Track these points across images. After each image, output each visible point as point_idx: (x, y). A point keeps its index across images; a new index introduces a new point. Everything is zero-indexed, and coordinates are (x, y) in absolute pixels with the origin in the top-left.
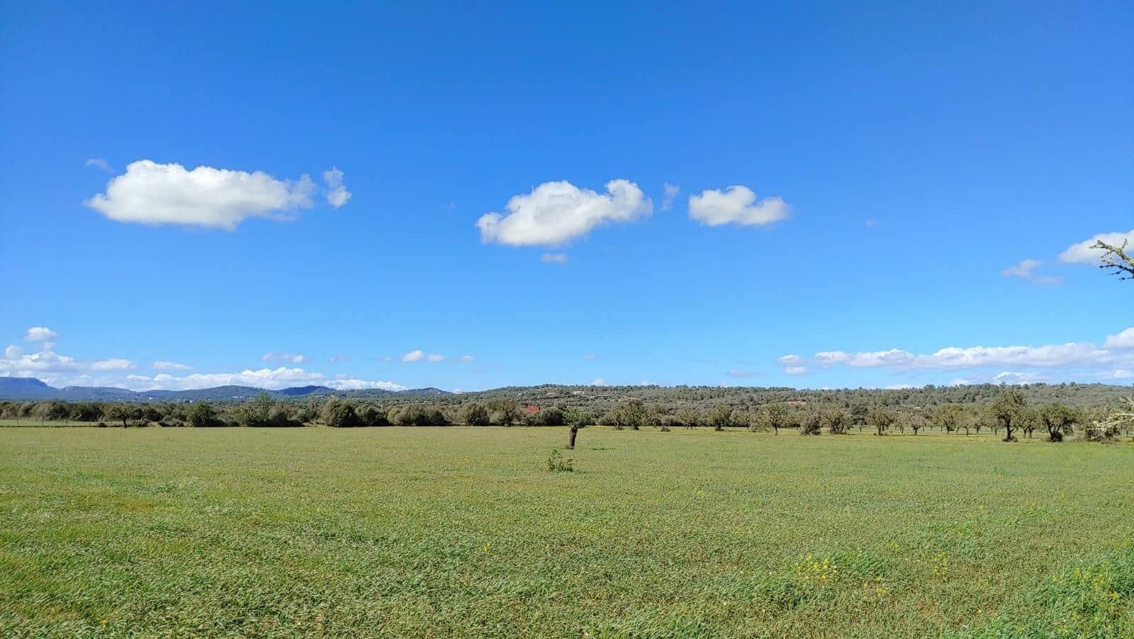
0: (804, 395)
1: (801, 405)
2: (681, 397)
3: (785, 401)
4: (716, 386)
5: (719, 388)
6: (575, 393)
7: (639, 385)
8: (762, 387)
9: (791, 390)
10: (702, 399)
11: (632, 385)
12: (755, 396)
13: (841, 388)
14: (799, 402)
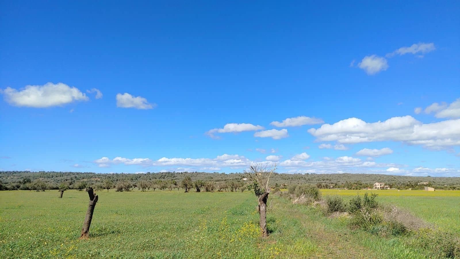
0: (99, 175)
2: (42, 176)
3: (90, 178)
4: (59, 171)
5: (61, 172)
7: (19, 171)
9: (93, 173)
10: (52, 177)
11: (15, 171)
13: (115, 173)
14: (97, 179)
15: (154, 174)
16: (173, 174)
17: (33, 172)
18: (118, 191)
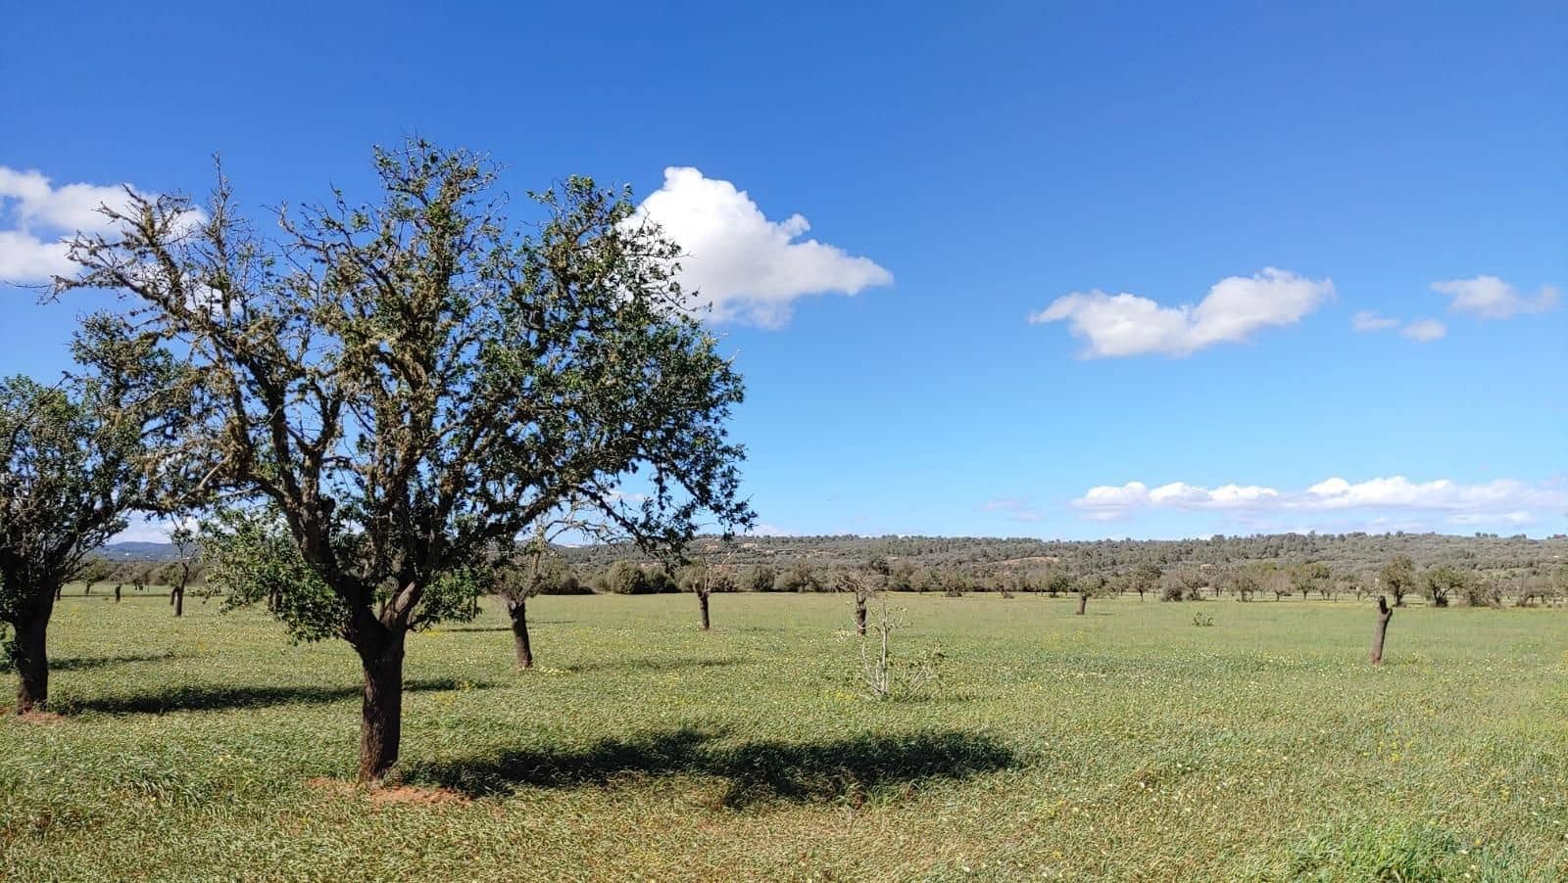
0: (1055, 548)
1: (1052, 562)
2: (891, 550)
3: (1029, 556)
4: (936, 535)
5: (940, 539)
6: (746, 546)
7: (831, 535)
8: (1000, 537)
9: (1036, 541)
10: (919, 554)
11: (822, 535)
12: (989, 550)
13: (1104, 539)
14: (1048, 558)
15: (1237, 541)
16: (1308, 541)
17: (867, 538)
18: (1168, 599)
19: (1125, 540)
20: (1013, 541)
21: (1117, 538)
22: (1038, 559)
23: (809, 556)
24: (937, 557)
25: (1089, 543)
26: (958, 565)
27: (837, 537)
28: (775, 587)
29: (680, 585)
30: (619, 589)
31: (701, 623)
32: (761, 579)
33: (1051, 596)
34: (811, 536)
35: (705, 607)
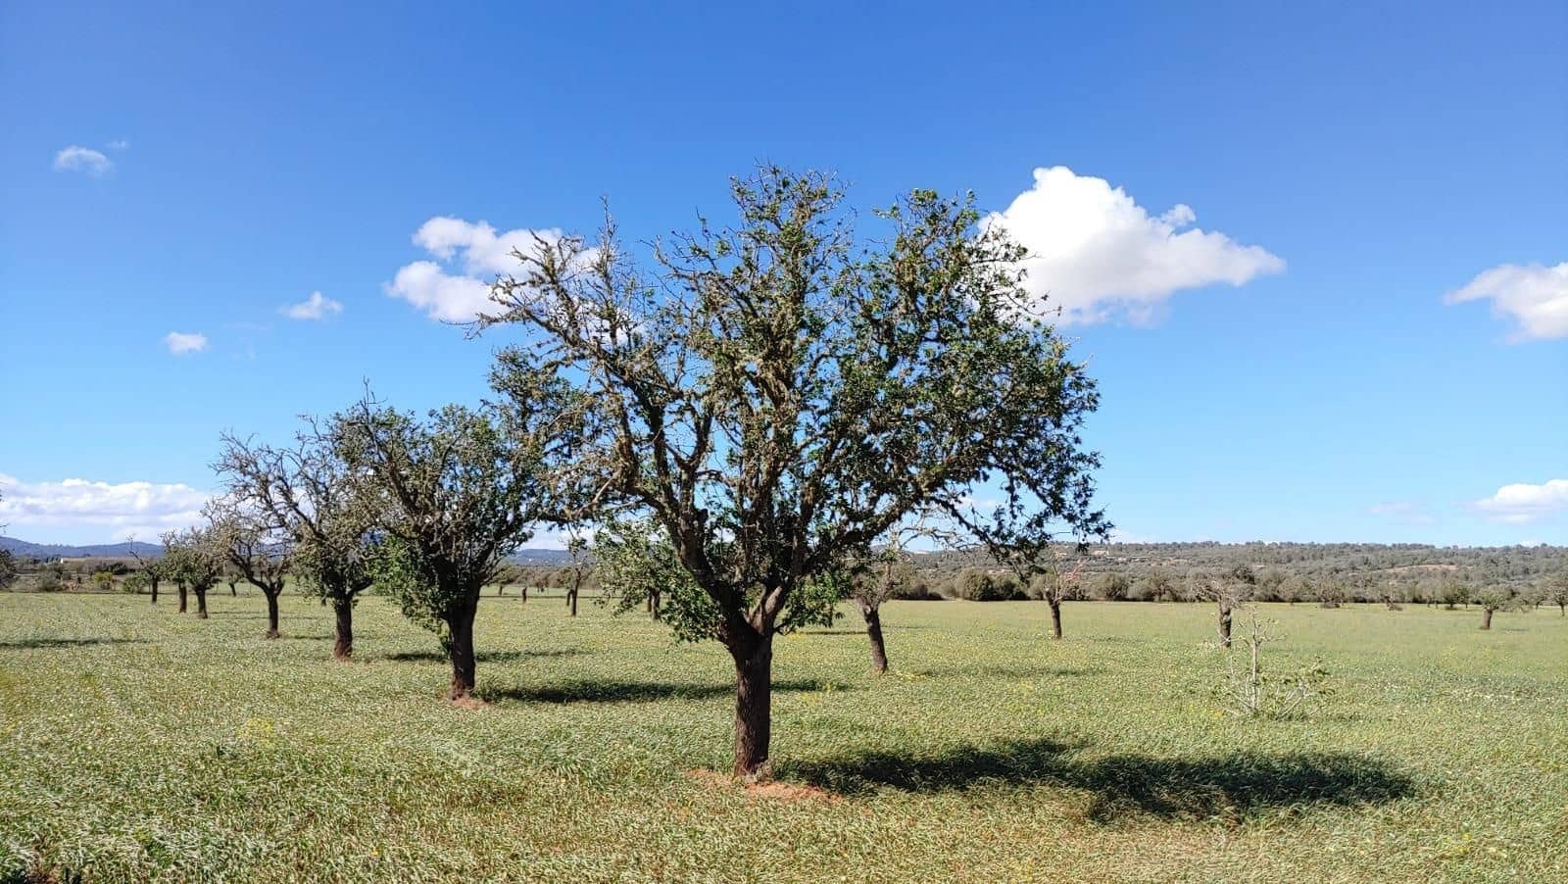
1: (1449, 571)
6: (1100, 554)
8: (1383, 543)
12: (1371, 557)
19: (1539, 546)
20: (1400, 547)
21: (1529, 543)
22: (1431, 567)
23: (1164, 564)
24: (1308, 564)
25: (1494, 550)
26: (1334, 573)
27: (1195, 544)
28: (1129, 596)
29: (1029, 593)
30: (968, 595)
31: (1052, 632)
32: (1114, 588)
33: (1448, 609)
34: (1167, 542)
35: (1057, 615)
